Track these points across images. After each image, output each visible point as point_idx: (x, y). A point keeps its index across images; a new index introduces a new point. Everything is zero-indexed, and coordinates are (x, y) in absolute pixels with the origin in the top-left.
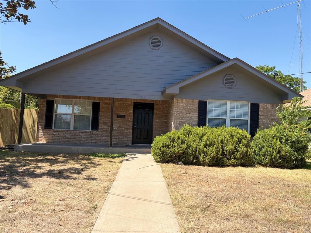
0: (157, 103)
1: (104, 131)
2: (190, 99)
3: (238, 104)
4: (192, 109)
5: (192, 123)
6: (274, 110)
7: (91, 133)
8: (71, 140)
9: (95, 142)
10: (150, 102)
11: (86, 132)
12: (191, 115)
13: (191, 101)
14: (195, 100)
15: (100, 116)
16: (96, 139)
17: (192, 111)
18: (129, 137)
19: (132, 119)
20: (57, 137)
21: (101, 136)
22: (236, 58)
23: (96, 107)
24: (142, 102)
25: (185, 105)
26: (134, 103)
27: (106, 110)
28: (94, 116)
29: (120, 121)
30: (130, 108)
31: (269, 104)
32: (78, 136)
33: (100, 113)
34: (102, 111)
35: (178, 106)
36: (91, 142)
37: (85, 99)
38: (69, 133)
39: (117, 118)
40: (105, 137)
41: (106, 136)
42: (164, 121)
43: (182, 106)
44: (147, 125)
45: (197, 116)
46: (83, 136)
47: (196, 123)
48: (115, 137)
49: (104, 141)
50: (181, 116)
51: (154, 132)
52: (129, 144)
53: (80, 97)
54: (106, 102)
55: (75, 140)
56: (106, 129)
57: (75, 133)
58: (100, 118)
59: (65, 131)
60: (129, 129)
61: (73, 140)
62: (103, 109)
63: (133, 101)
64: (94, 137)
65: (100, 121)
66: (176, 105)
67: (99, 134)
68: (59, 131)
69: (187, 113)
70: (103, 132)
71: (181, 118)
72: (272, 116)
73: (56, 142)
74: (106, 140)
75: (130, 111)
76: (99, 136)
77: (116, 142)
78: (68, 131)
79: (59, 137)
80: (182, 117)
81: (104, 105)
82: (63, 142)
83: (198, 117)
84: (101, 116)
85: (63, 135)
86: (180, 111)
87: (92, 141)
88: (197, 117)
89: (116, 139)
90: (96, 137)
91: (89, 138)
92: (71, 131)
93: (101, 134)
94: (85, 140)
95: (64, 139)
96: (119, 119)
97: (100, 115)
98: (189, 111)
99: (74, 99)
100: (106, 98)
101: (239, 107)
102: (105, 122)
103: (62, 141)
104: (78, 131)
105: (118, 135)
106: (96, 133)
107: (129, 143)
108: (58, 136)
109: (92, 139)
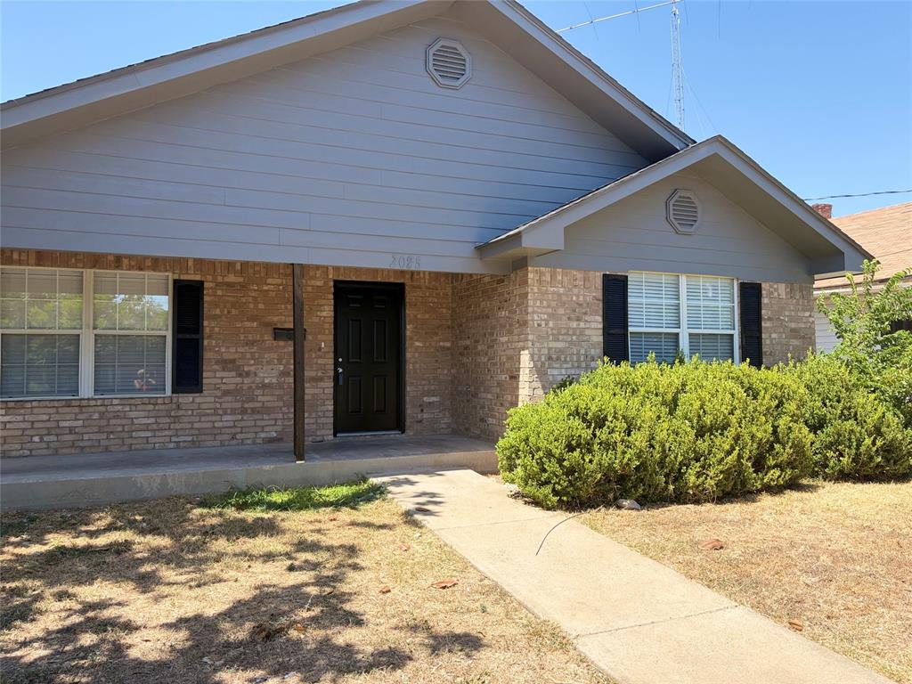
0: (415, 284)
1: (226, 393)
2: (578, 269)
3: (707, 284)
4: (585, 305)
5: (586, 352)
6: (795, 301)
7: (174, 406)
8: (86, 437)
9: (190, 439)
10: (392, 280)
11: (152, 401)
12: (582, 325)
13: (579, 275)
14: (592, 272)
15: (206, 336)
16: (196, 425)
17: (584, 311)
18: (324, 408)
19: (332, 344)
20: (20, 433)
21: (216, 414)
22: (720, 136)
23: (188, 299)
24: (363, 278)
25: (562, 290)
26: (336, 282)
27: (229, 312)
28: (180, 336)
29: (286, 350)
30: (324, 302)
31: (784, 285)
32: (118, 422)
33: (206, 323)
34: (215, 317)
35: (543, 294)
36: (174, 439)
37: (141, 269)
38: (77, 410)
39: (275, 340)
40: (229, 418)
41: (233, 411)
42: (441, 344)
43: (554, 293)
44: (383, 360)
45: (601, 326)
46: (140, 417)
47: (598, 351)
48: (269, 414)
49: (228, 431)
50: (552, 329)
51: (412, 384)
52: (323, 436)
53: (118, 262)
54: (226, 279)
55: (105, 436)
56: (232, 387)
57: (103, 409)
58: (206, 342)
59: (56, 404)
60: (321, 379)
61: (94, 437)
62: (217, 306)
63: (331, 276)
64: (185, 419)
65: (207, 355)
66: (536, 290)
67: (204, 406)
68: (28, 405)
69: (569, 318)
70: (220, 398)
71: (553, 335)
72: (792, 319)
73: (14, 453)
74: (235, 426)
75: (324, 314)
76: (208, 415)
77: (274, 434)
78: (68, 404)
79: (27, 432)
80: (555, 332)
81: (219, 292)
82: (51, 452)
83: (604, 328)
84: (210, 337)
85: (49, 420)
86: (550, 310)
87: (177, 436)
88: (601, 331)
89: (273, 422)
90: (192, 419)
91: (167, 426)
92: (85, 403)
93: (212, 406)
94: (149, 434)
95: (53, 438)
96: (282, 343)
97: (207, 330)
98: (575, 311)
99: (93, 270)
100: (229, 266)
101: (711, 295)
102: (226, 356)
103: (44, 445)
104: (115, 402)
105: (281, 404)
106: (193, 402)
107: (323, 432)
108: (22, 425)
109: (178, 426)
